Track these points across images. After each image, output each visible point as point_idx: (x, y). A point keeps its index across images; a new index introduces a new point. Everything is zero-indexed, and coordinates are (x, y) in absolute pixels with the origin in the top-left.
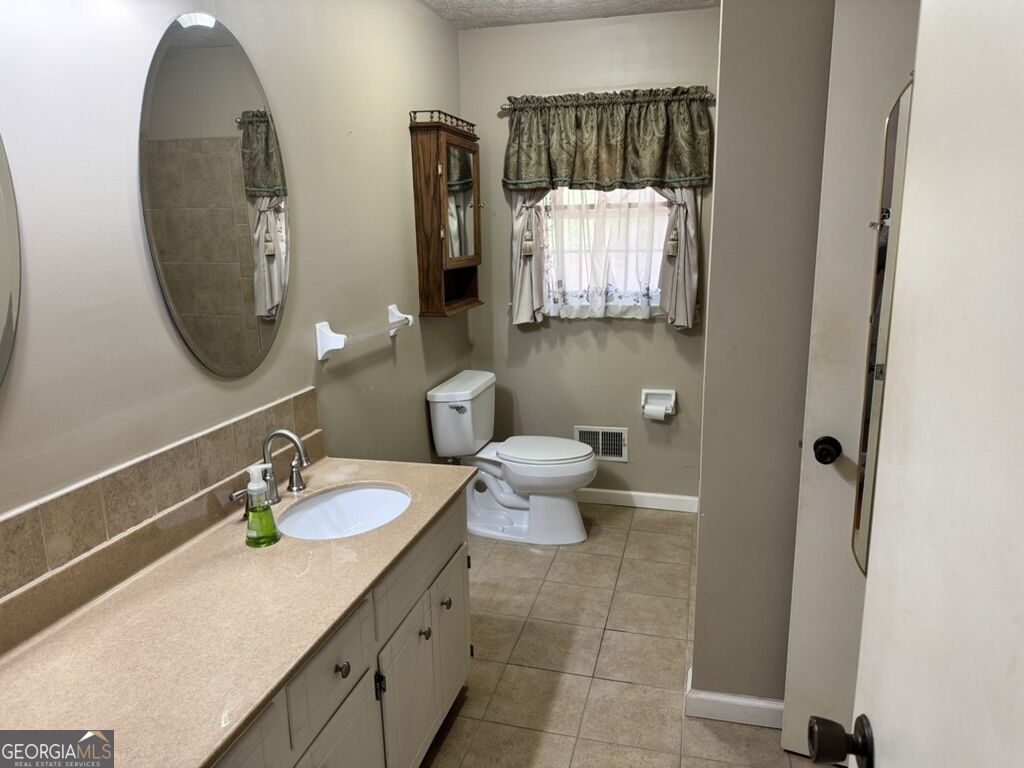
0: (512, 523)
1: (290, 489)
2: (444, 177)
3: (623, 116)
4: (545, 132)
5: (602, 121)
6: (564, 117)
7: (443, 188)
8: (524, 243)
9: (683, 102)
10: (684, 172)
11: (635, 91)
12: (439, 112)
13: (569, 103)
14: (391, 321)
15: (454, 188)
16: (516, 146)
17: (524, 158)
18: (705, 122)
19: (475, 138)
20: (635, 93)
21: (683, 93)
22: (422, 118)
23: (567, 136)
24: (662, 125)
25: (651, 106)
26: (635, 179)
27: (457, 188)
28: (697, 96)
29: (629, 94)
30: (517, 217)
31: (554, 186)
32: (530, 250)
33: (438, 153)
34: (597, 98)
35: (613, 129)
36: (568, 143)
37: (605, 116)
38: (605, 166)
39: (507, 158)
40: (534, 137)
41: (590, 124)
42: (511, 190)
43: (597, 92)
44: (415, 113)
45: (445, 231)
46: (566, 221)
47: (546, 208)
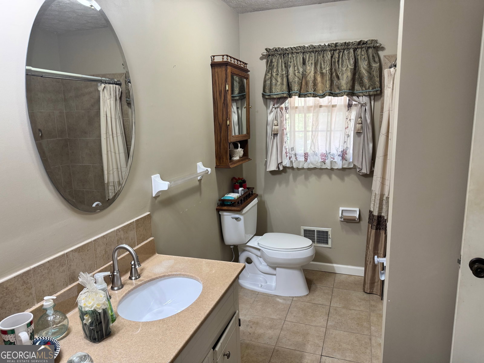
0: (267, 283)
1: (130, 278)
2: (230, 92)
3: (329, 56)
4: (285, 67)
5: (318, 60)
6: (296, 59)
7: (229, 97)
8: (274, 127)
9: (364, 49)
10: (365, 87)
11: (337, 43)
12: (227, 56)
13: (299, 51)
14: (198, 172)
15: (235, 98)
16: (270, 75)
17: (274, 81)
18: (377, 59)
19: (247, 71)
20: (336, 45)
21: (364, 44)
22: (218, 59)
23: (298, 69)
24: (352, 61)
25: (345, 51)
26: (337, 91)
27: (237, 98)
28: (372, 45)
29: (333, 45)
30: (270, 113)
31: (290, 96)
32: (277, 131)
33: (226, 78)
34: (315, 48)
35: (324, 65)
36: (299, 72)
37: (319, 57)
38: (320, 85)
39: (265, 81)
40: (280, 70)
41: (310, 62)
42: (267, 99)
43: (315, 44)
44: (214, 56)
45: (230, 121)
46: (297, 115)
47: (286, 108)
